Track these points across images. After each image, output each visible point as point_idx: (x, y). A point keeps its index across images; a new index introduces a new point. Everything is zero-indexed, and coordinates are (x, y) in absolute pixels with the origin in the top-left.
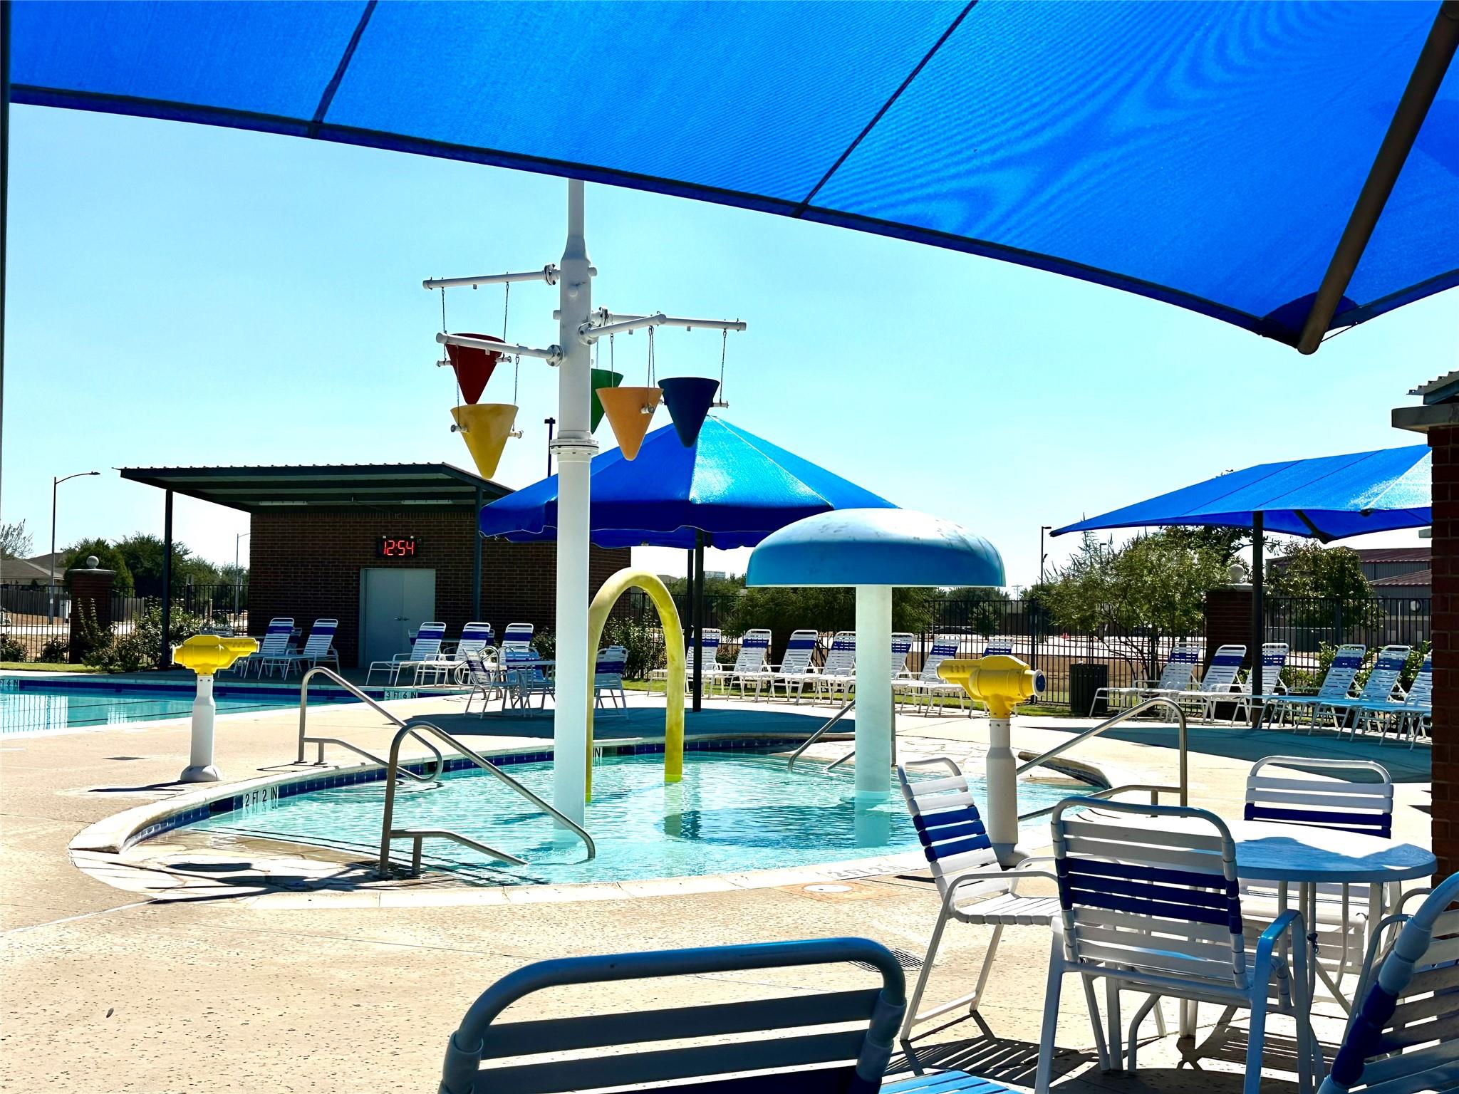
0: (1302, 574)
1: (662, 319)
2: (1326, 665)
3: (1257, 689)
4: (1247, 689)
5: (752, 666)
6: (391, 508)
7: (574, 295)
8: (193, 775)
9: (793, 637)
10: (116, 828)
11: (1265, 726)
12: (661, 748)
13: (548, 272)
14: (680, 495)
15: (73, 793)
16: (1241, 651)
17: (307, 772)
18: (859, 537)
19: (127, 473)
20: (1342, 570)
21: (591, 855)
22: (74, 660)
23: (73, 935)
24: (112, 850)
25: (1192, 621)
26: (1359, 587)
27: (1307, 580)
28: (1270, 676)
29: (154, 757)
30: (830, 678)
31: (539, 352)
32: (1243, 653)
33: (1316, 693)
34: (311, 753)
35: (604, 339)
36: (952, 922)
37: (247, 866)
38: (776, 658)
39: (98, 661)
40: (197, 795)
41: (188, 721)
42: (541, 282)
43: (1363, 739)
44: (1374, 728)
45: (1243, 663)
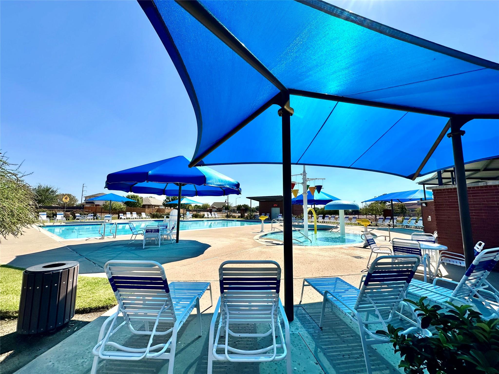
0: (397, 207)
1: (316, 179)
2: (403, 219)
3: (393, 223)
4: (392, 223)
5: (321, 219)
6: (275, 201)
7: (304, 177)
8: (262, 231)
9: (326, 216)
10: (257, 237)
11: (395, 228)
12: (314, 229)
13: (301, 174)
14: (313, 199)
15: (250, 233)
16: (390, 217)
17: (273, 231)
18: (340, 204)
19: (247, 198)
20: (403, 206)
21: (311, 243)
22: (241, 218)
23: (260, 249)
24: (258, 239)
25: (382, 214)
26: (405, 209)
27: (397, 208)
28: (395, 221)
29: (256, 229)
30: (331, 221)
31: (301, 183)
32: (390, 218)
33: (402, 223)
34: (273, 229)
35: (308, 181)
36: (373, 253)
37: (273, 242)
38: (323, 218)
39: (244, 218)
40: (263, 234)
41: (261, 225)
42: (300, 175)
43: (411, 230)
44: (412, 228)
45: (391, 219)
